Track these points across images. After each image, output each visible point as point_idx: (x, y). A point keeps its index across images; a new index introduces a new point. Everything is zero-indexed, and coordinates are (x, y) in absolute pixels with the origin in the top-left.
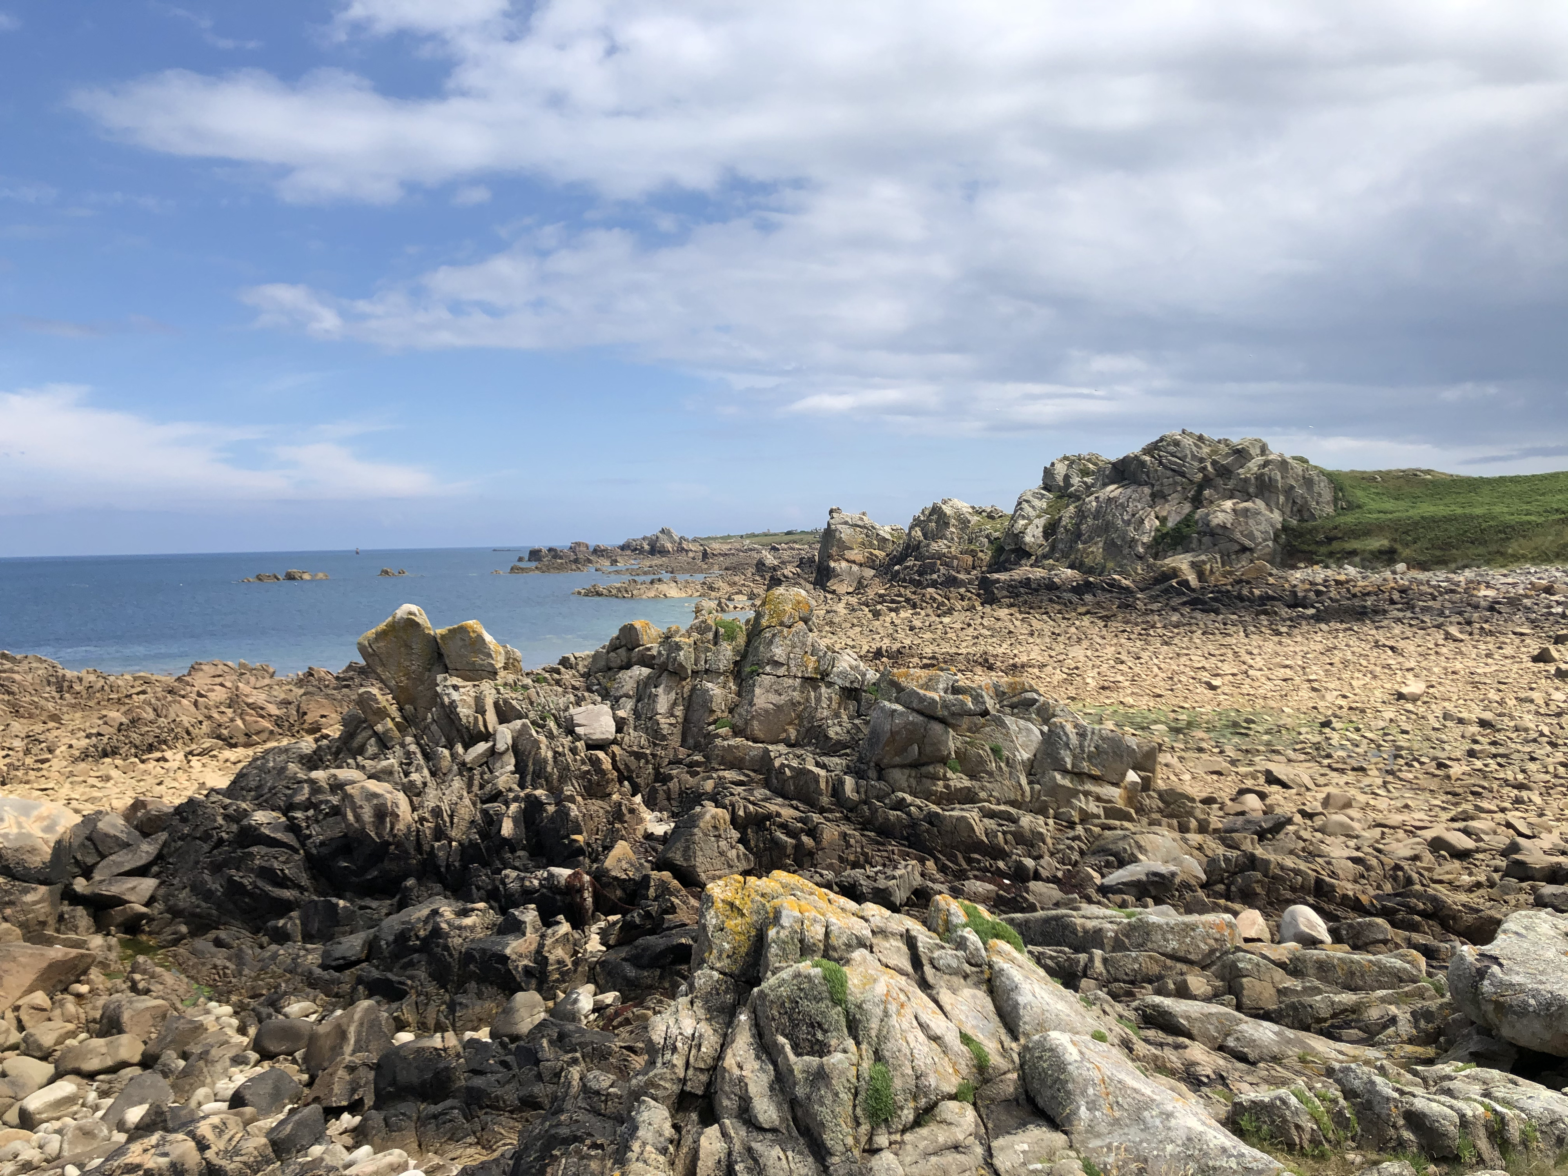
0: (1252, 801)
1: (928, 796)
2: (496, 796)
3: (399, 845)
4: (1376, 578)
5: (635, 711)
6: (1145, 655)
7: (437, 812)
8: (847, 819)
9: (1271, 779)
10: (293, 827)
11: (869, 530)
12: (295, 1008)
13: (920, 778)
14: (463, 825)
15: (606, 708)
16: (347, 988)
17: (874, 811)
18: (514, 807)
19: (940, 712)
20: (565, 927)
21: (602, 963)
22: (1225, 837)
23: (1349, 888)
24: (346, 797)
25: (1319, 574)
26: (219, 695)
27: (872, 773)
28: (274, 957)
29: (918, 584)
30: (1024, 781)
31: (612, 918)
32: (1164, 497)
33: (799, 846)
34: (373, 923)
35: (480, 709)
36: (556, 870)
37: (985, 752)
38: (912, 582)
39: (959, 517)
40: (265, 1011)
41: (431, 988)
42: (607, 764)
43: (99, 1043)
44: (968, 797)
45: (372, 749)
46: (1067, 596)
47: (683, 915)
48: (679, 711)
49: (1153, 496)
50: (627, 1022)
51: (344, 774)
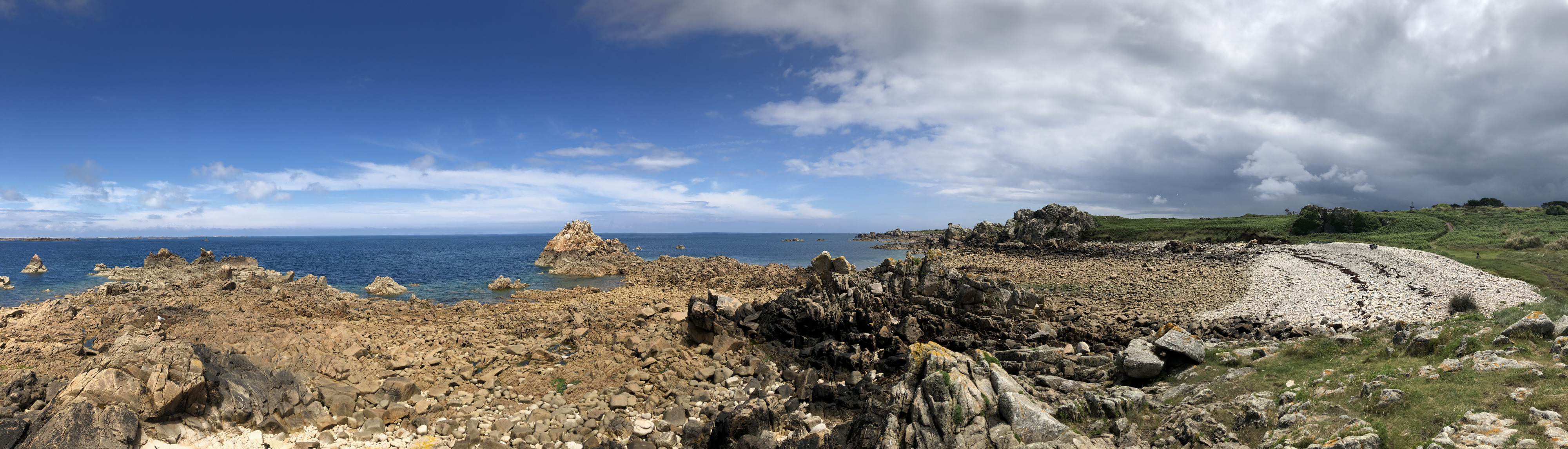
0: (1071, 310)
1: (976, 313)
2: (848, 309)
3: (821, 322)
4: (1105, 245)
5: (888, 285)
6: (1043, 268)
7: (831, 313)
8: (952, 320)
9: (1077, 303)
10: (793, 314)
11: (961, 231)
12: (792, 367)
13: (974, 308)
14: (839, 318)
15: (880, 284)
16: (805, 363)
17: (960, 318)
18: (853, 313)
19: (981, 287)
20: (868, 352)
21: (878, 364)
22: (1063, 322)
23: (1095, 335)
24: (807, 306)
25: (1091, 244)
26: (775, 273)
27: (960, 306)
28: (787, 351)
29: (976, 246)
30: (1005, 308)
31: (882, 350)
32: (1049, 222)
33: (938, 329)
34: (813, 345)
35: (844, 283)
36: (865, 334)
37: (994, 299)
38: (974, 245)
39: (988, 226)
40: (785, 367)
41: (829, 367)
42: (880, 302)
43: (744, 367)
44: (988, 313)
45: (814, 293)
46: (1021, 250)
47: (902, 350)
48: (901, 286)
49: (1045, 222)
50: (885, 383)
51: (807, 299)
